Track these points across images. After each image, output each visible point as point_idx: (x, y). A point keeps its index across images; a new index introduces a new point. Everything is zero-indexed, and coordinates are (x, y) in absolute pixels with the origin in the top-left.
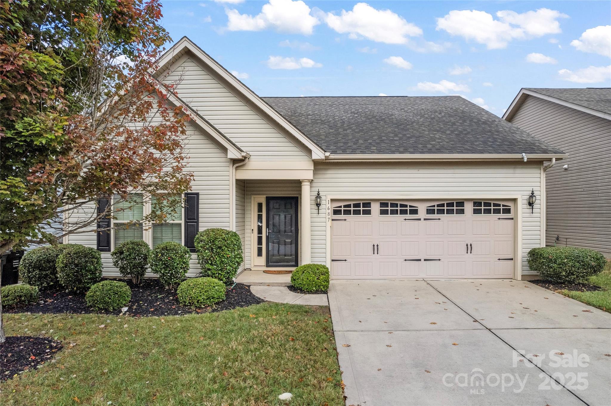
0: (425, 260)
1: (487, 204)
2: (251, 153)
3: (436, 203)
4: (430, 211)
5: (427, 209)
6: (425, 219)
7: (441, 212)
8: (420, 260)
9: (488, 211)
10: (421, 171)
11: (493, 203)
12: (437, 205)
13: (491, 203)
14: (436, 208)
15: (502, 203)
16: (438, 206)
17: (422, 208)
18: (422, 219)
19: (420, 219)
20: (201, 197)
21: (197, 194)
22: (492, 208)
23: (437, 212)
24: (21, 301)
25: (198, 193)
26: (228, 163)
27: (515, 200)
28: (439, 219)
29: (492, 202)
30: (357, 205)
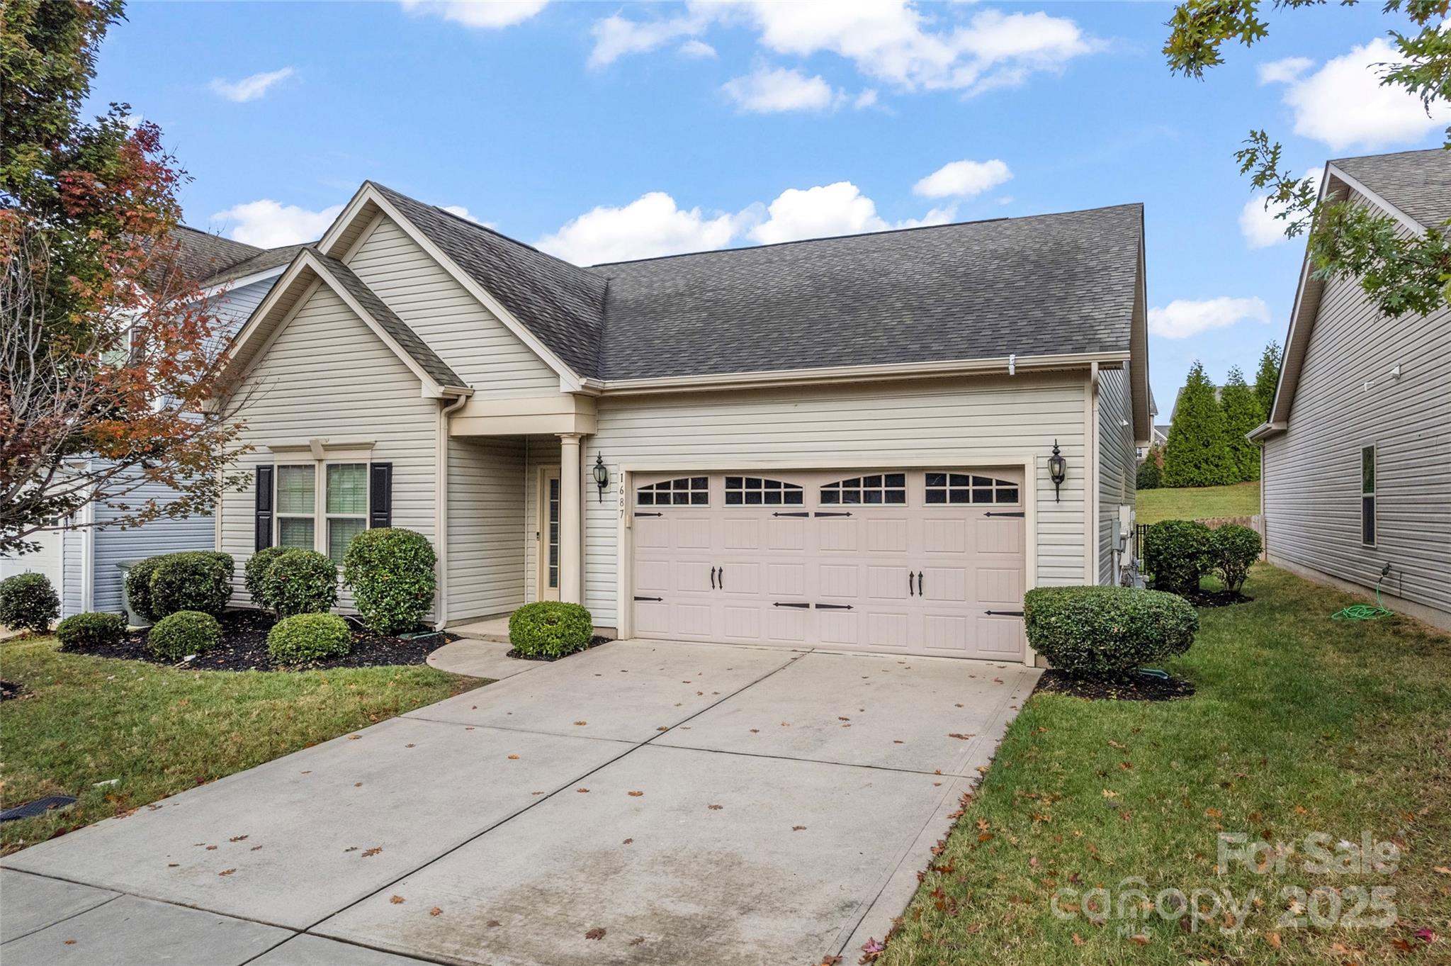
0: (818, 606)
1: (959, 479)
2: (476, 386)
3: (841, 479)
4: (828, 497)
5: (822, 492)
6: (817, 515)
7: (852, 497)
8: (807, 606)
9: (959, 497)
10: (803, 407)
11: (974, 478)
12: (844, 482)
13: (967, 477)
14: (841, 489)
15: (995, 477)
16: (846, 484)
17: (811, 489)
18: (812, 515)
19: (806, 515)
20: (395, 470)
21: (389, 466)
22: (971, 488)
23: (844, 499)
24: (88, 637)
25: (391, 463)
26: (434, 407)
27: (1020, 468)
28: (848, 514)
29: (971, 475)
30: (681, 484)
